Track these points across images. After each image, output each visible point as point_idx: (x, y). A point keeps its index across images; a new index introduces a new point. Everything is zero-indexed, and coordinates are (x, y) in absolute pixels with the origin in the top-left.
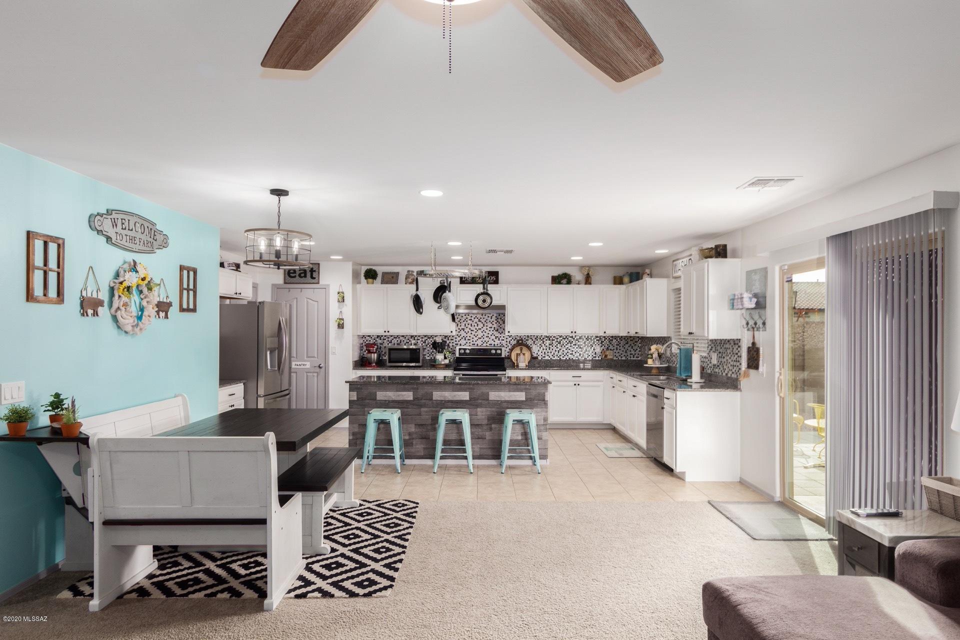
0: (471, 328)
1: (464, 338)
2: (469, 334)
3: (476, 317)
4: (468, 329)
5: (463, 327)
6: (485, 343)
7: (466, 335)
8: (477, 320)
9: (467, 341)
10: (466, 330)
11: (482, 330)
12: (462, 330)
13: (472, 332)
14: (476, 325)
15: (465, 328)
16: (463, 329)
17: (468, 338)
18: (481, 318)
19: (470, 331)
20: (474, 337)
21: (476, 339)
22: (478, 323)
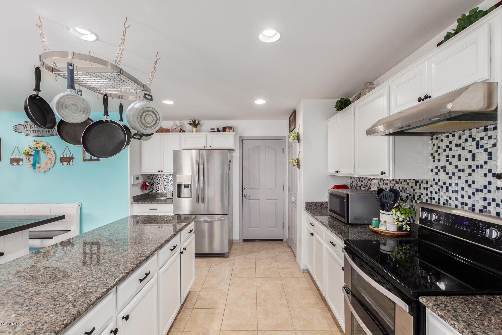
0: (458, 163)
1: (444, 187)
2: (455, 180)
3: (470, 136)
4: (453, 167)
5: (444, 163)
6: (494, 204)
7: (448, 181)
8: (471, 145)
9: (450, 194)
10: (451, 169)
11: (486, 168)
12: (442, 170)
13: (461, 174)
14: (470, 156)
15: (447, 164)
16: (444, 167)
17: (453, 187)
18: (482, 138)
19: (456, 171)
20: (466, 186)
21: (468, 191)
22: (475, 151)
